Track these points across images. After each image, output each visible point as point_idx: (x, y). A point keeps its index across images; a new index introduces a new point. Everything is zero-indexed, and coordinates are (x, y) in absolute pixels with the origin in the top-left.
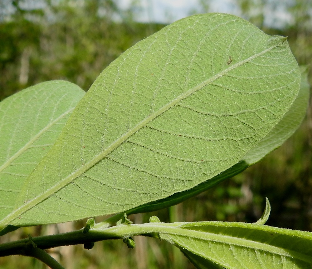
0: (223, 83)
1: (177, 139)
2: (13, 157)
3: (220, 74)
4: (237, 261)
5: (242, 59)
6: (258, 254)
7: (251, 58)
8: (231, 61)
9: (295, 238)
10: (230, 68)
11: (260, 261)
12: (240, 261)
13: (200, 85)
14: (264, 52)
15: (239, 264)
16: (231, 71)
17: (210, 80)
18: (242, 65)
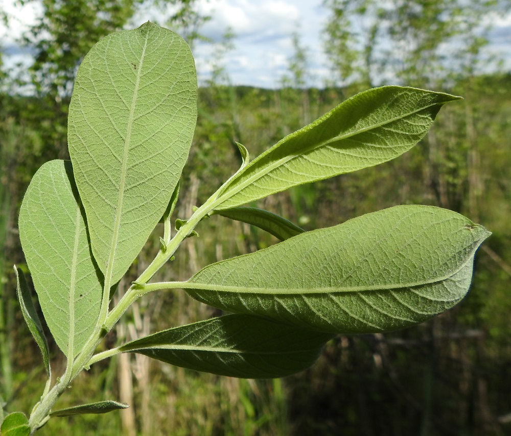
0: (145, 83)
1: (154, 140)
2: (76, 248)
3: (138, 80)
4: (264, 189)
5: (140, 58)
6: (271, 175)
7: (144, 52)
8: (135, 66)
9: (282, 146)
10: (139, 70)
11: (275, 177)
12: (265, 187)
13: (135, 96)
14: (146, 42)
15: (266, 189)
16: (141, 71)
17: (137, 88)
18: (144, 62)
